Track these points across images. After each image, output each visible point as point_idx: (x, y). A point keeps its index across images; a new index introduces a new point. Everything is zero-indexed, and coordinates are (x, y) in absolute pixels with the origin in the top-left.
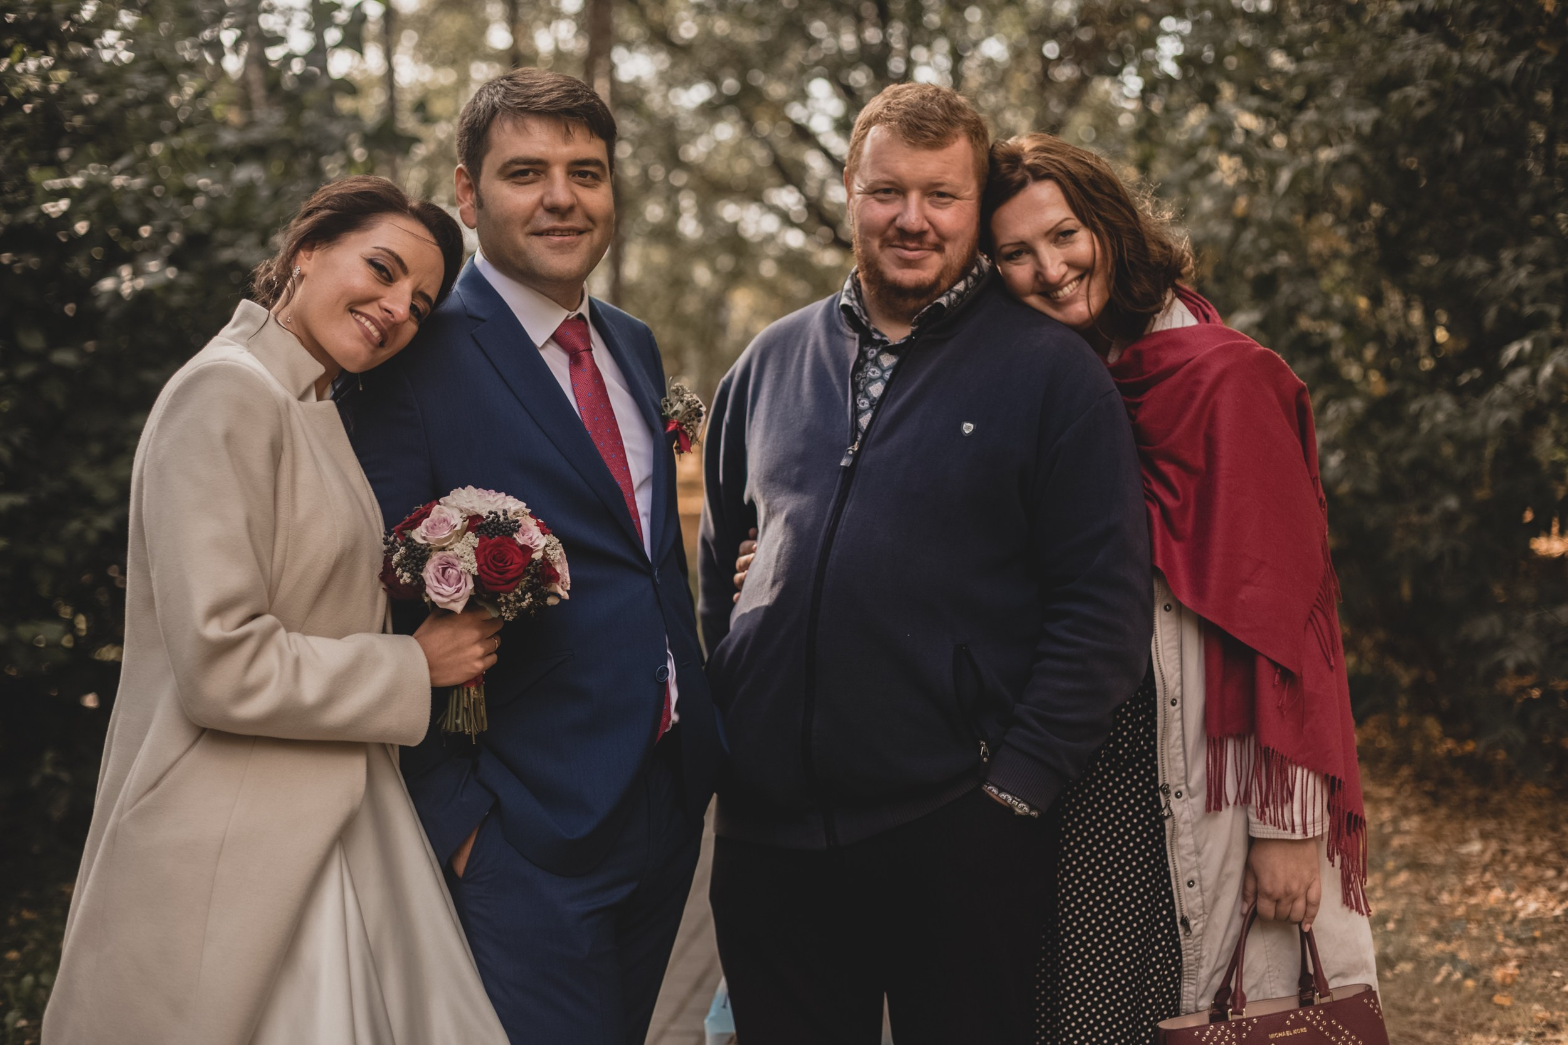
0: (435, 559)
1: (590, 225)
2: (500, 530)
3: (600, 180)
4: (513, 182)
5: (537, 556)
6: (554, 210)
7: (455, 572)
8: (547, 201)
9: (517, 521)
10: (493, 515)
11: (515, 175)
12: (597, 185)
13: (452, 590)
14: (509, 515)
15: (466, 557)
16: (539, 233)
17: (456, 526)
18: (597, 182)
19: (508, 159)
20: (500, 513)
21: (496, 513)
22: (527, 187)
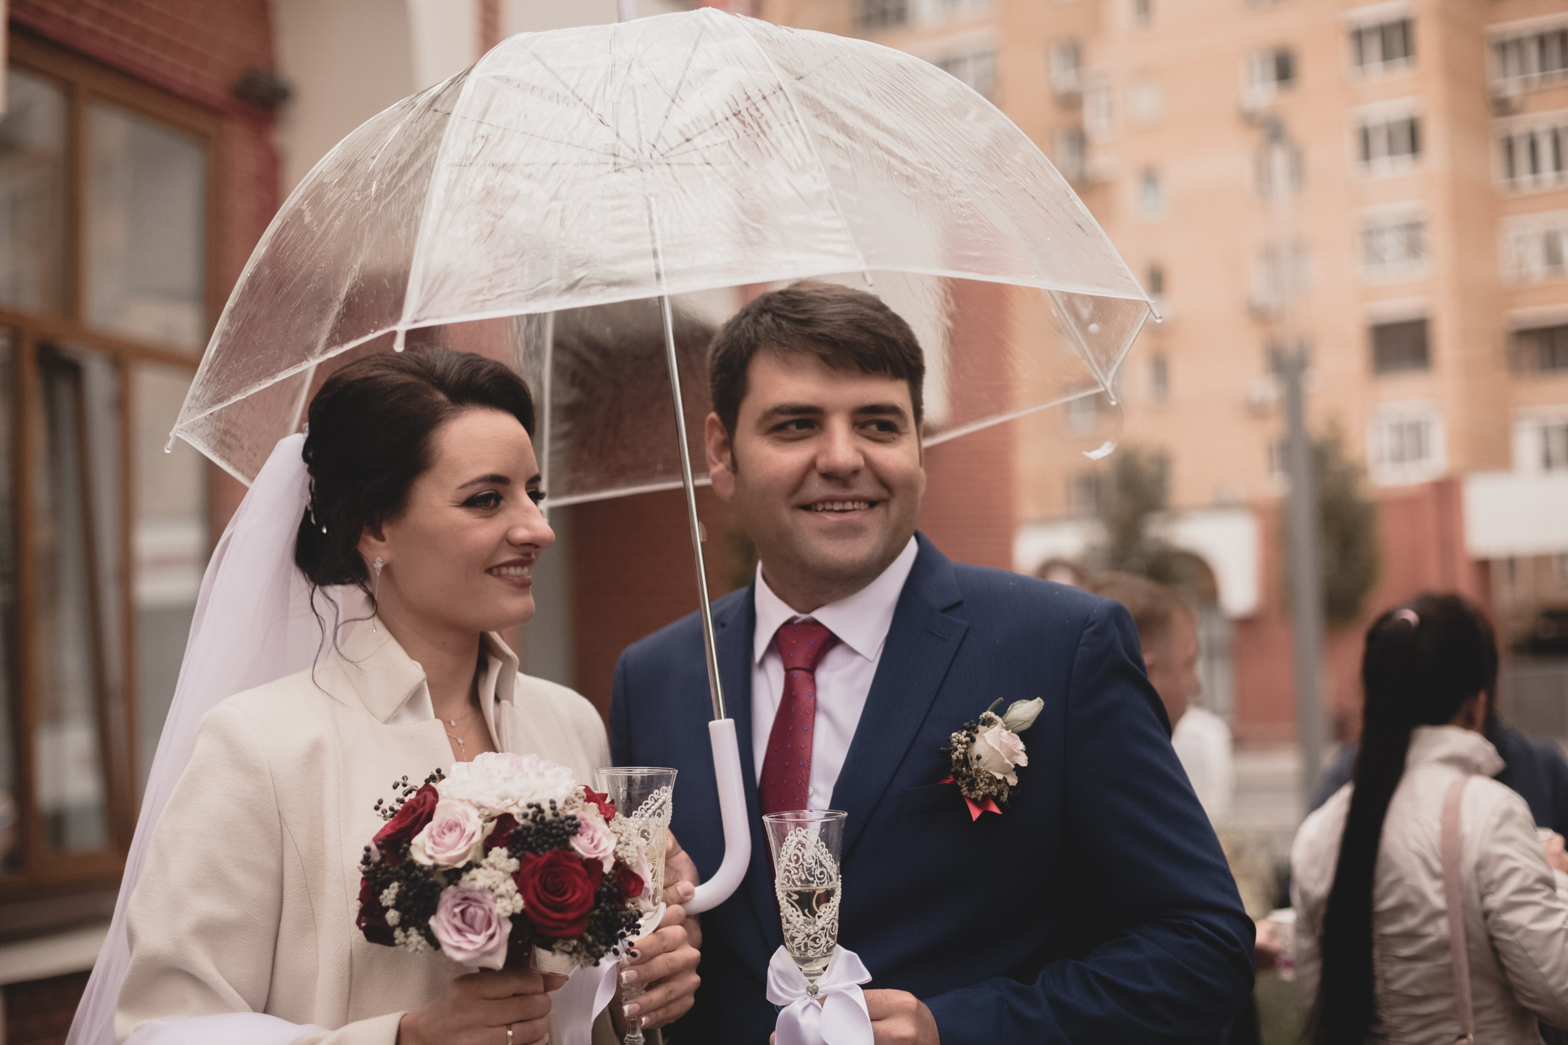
0: (448, 897)
1: (884, 493)
2: (550, 835)
3: (899, 433)
4: (775, 437)
5: (607, 868)
6: (831, 476)
7: (480, 913)
8: (822, 462)
9: (573, 818)
10: (534, 809)
11: (781, 427)
12: (894, 439)
13: (480, 939)
14: (560, 805)
15: (502, 889)
16: (808, 507)
17: (473, 834)
18: (895, 435)
19: (769, 407)
20: (546, 806)
21: (538, 806)
22: (795, 444)
